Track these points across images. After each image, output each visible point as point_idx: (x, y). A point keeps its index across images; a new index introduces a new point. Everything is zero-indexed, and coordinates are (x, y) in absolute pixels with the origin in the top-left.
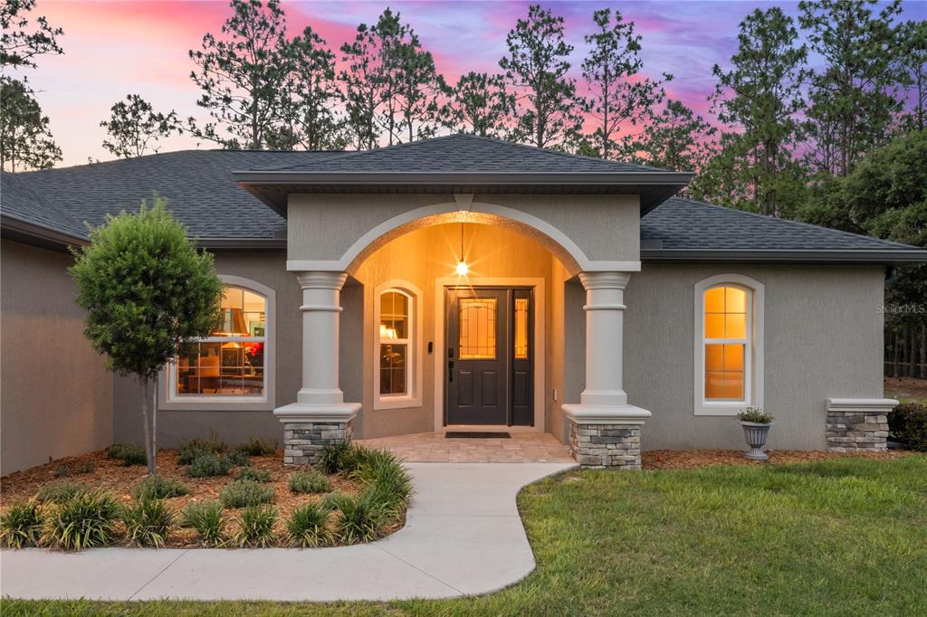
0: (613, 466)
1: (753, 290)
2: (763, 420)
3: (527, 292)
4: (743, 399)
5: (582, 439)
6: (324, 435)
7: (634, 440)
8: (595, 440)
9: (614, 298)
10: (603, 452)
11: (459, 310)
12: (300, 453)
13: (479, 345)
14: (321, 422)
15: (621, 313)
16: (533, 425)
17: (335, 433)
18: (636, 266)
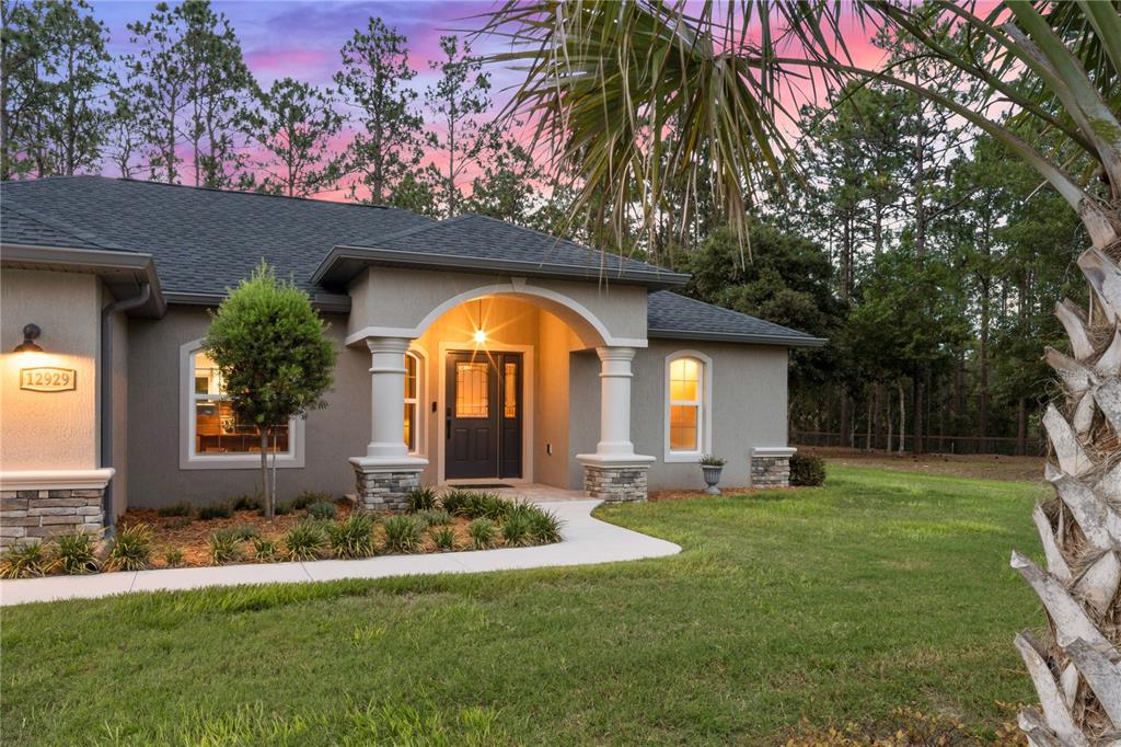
0: (629, 500)
1: (704, 363)
2: (720, 464)
3: (517, 358)
4: (696, 449)
5: (606, 481)
6: (402, 483)
7: (642, 480)
8: (616, 481)
9: (624, 368)
10: (620, 490)
11: (456, 373)
12: (381, 500)
13: (472, 405)
14: (400, 472)
15: (629, 380)
16: (520, 477)
17: (413, 482)
18: (644, 343)
